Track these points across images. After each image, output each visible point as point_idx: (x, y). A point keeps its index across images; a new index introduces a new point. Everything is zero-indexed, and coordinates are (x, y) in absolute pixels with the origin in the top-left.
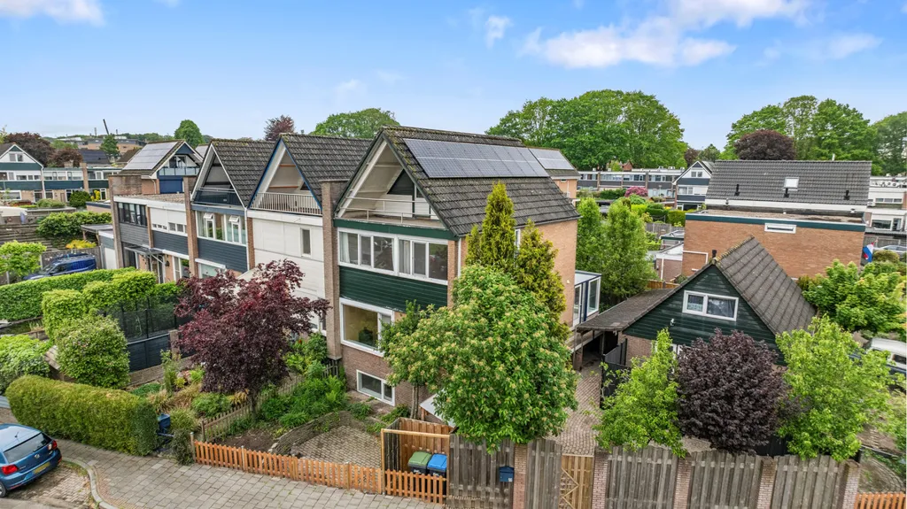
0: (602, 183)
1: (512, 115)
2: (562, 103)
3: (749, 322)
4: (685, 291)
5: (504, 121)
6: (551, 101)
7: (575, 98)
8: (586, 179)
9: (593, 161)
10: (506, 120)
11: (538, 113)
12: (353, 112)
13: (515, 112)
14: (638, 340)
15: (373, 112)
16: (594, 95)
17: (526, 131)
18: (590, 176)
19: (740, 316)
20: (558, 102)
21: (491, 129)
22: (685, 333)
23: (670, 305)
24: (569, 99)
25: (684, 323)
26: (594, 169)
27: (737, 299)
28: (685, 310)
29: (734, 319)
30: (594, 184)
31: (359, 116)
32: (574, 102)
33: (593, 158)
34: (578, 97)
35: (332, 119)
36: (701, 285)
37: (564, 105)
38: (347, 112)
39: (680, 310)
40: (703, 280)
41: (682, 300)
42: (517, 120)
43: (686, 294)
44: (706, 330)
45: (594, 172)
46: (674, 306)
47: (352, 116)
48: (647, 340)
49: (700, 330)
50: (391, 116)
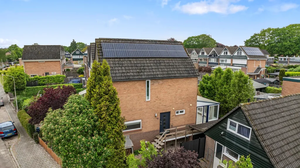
0: (290, 62)
1: (256, 35)
2: (278, 29)
3: (256, 143)
4: (229, 119)
5: (252, 37)
6: (273, 29)
7: (284, 27)
8: (283, 60)
9: (290, 53)
10: (253, 36)
11: (267, 34)
12: (196, 36)
13: (257, 34)
14: (210, 139)
15: (204, 36)
16: (293, 26)
17: (262, 41)
18: (285, 59)
19: (252, 138)
20: (275, 29)
21: (247, 40)
22: (227, 140)
23: (222, 125)
24: (280, 28)
25: (227, 135)
26: (287, 56)
27: (251, 128)
28: (228, 129)
29: (249, 139)
30: (287, 63)
31: (199, 37)
32: (284, 29)
33: (290, 51)
34: (285, 27)
35: (189, 38)
36: (235, 117)
37: (279, 30)
38: (194, 36)
39: (226, 128)
40: (237, 114)
41: (227, 123)
42: (258, 37)
43: (229, 120)
44: (236, 142)
45: (287, 57)
46: (224, 125)
47: (196, 37)
48: (213, 140)
49: (233, 141)
50: (210, 36)
